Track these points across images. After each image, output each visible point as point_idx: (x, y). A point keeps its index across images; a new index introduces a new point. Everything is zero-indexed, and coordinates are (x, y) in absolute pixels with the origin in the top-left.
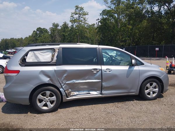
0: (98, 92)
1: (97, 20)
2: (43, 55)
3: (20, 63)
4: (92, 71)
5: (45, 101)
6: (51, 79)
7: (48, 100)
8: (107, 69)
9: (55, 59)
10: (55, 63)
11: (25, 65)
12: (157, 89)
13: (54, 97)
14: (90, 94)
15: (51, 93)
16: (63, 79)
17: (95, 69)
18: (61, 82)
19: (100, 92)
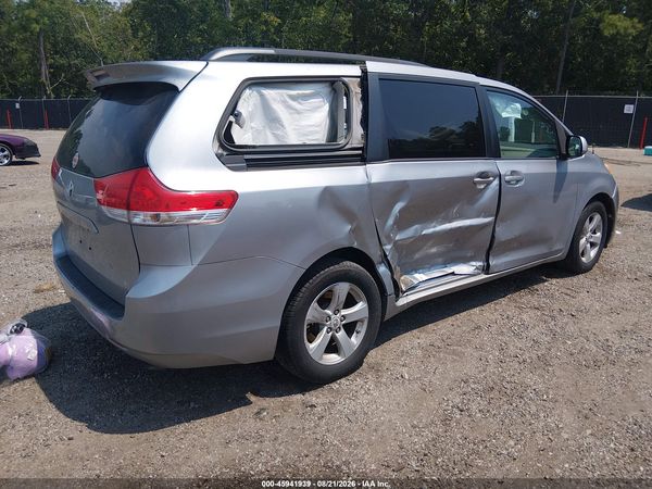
0: (474, 263)
2: (298, 112)
3: (220, 151)
4: (475, 183)
5: (331, 329)
6: (355, 225)
7: (340, 324)
8: (513, 173)
9: (358, 130)
10: (360, 152)
11: (246, 160)
12: (599, 234)
13: (361, 306)
14: (453, 274)
15: (351, 289)
16: (390, 222)
17: (483, 175)
18: (383, 239)
19: (481, 264)
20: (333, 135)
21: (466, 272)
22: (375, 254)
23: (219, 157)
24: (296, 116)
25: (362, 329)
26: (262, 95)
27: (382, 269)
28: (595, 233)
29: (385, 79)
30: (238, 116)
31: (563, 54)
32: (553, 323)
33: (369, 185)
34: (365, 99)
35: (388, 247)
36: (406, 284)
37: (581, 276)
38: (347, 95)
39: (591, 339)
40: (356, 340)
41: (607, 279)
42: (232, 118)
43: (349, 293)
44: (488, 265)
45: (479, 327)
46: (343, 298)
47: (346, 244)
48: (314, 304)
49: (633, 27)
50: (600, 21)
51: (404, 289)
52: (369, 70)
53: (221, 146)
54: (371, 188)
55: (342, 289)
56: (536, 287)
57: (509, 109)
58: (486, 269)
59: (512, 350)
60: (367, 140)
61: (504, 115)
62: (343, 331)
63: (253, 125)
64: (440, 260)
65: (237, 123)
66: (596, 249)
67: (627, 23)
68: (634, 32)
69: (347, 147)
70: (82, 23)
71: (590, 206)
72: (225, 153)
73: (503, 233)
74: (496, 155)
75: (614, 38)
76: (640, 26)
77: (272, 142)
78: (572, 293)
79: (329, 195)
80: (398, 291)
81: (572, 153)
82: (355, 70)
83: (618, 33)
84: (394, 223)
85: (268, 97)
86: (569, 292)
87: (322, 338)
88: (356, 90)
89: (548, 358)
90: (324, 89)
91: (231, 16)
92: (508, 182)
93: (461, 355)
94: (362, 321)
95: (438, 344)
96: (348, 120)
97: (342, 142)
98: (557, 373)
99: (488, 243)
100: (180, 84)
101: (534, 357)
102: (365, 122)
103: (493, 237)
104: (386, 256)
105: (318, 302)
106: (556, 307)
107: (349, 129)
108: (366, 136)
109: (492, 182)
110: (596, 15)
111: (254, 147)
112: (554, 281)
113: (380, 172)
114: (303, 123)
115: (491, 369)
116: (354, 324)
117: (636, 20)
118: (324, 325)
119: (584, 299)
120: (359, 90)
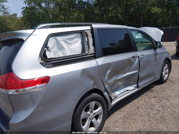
0: (133, 86)
1: (22, 9)
2: (70, 44)
3: (42, 61)
4: (131, 60)
5: (90, 119)
6: (95, 81)
7: (93, 116)
8: (142, 55)
9: (92, 48)
10: (93, 55)
11: (53, 63)
12: (167, 70)
13: (100, 108)
14: (128, 90)
15: (96, 103)
16: (106, 77)
17: (133, 57)
18: (104, 83)
19: (136, 85)
20: (83, 50)
21: (132, 89)
22: (102, 89)
23: (41, 64)
24: (69, 45)
25: (101, 116)
26: (56, 39)
27: (105, 94)
28: (166, 70)
29: (99, 30)
30: (48, 48)
31: (142, 19)
32: (161, 102)
33: (98, 66)
34: (93, 37)
35: (106, 86)
36: (113, 97)
37: (164, 84)
38: (87, 36)
39: (176, 107)
40: (99, 121)
41: (172, 84)
42: (45, 49)
43: (95, 104)
44: (138, 86)
45: (138, 107)
46: (93, 107)
47: (92, 88)
48: (83, 112)
49: (160, 10)
50: (150, 9)
51: (113, 99)
52: (93, 27)
53: (42, 59)
54: (99, 67)
55: (93, 104)
56: (152, 89)
57: (137, 35)
58: (138, 87)
59: (152, 115)
60: (95, 51)
61: (136, 37)
62: (94, 119)
63: (54, 50)
64: (123, 86)
65: (48, 50)
66: (167, 75)
67: (158, 9)
68: (160, 12)
69: (89, 54)
70: (10, 23)
71: (165, 62)
72: (44, 62)
73: (142, 75)
74: (136, 50)
75: (155, 13)
76: (161, 10)
77: (62, 55)
78: (164, 90)
79: (84, 72)
80: (111, 100)
81: (158, 47)
82: (89, 28)
83: (156, 12)
84: (108, 78)
85: (59, 39)
86: (162, 90)
87: (87, 123)
88: (90, 34)
89: (164, 117)
90: (79, 35)
91: (51, 17)
92: (141, 58)
93: (135, 119)
94: (101, 114)
95: (127, 116)
96: (88, 44)
97: (87, 52)
98: (169, 123)
99: (137, 79)
100: (24, 38)
101: (160, 117)
102: (94, 45)
103: (139, 76)
104: (106, 89)
105: (85, 110)
106: (160, 96)
107: (89, 47)
108: (95, 49)
109: (136, 59)
110: (149, 8)
111: (55, 58)
112: (157, 86)
113: (101, 61)
114: (72, 47)
115: (147, 124)
116: (98, 115)
117: (160, 8)
118: (88, 118)
119: (168, 92)
120: (91, 34)
